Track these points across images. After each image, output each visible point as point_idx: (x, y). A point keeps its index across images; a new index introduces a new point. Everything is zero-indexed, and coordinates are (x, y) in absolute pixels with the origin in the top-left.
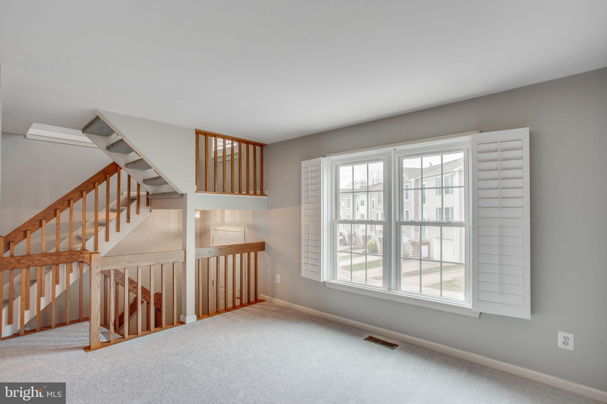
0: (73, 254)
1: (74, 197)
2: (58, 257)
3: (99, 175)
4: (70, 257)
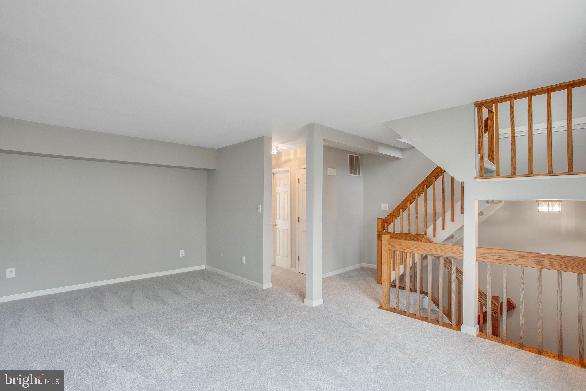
0: (414, 237)
1: (419, 190)
2: (406, 237)
3: (436, 170)
4: (413, 238)
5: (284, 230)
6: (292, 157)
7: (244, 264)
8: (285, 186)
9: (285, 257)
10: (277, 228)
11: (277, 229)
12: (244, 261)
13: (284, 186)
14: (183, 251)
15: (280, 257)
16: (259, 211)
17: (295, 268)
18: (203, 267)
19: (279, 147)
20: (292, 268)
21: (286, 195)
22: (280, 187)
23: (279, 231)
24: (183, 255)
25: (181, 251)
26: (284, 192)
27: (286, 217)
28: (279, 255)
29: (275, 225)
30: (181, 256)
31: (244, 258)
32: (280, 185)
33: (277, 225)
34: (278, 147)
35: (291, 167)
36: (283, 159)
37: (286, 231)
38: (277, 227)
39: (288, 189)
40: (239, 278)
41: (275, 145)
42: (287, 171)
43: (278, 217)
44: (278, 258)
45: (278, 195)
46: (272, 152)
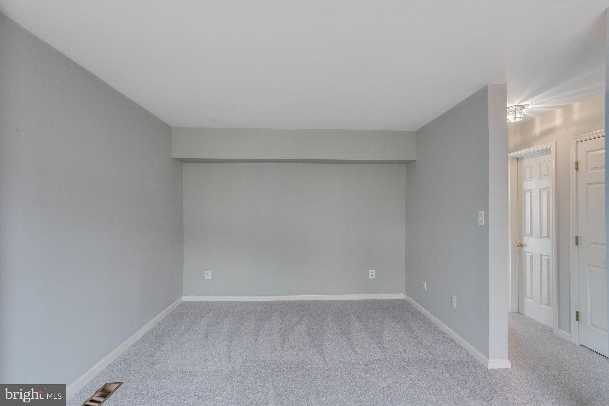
5: (541, 255)
6: (558, 121)
7: (455, 309)
8: (542, 178)
9: (544, 304)
10: (525, 251)
11: (527, 253)
12: (455, 304)
13: (540, 179)
14: (373, 271)
15: (532, 301)
16: (482, 222)
17: (570, 332)
18: (401, 296)
19: (526, 107)
20: (560, 330)
21: (544, 194)
22: (532, 180)
23: (531, 257)
24: (374, 277)
25: (370, 271)
26: (540, 189)
27: (545, 233)
28: (531, 298)
29: (522, 245)
30: (370, 277)
31: (455, 300)
32: (531, 177)
33: (526, 245)
34: (523, 107)
35: (556, 142)
36: (537, 130)
37: (545, 258)
38: (525, 249)
39: (549, 183)
40: (446, 329)
41: (516, 104)
42: (548, 151)
43: (528, 232)
44: (528, 302)
45: (528, 195)
46: (510, 118)
